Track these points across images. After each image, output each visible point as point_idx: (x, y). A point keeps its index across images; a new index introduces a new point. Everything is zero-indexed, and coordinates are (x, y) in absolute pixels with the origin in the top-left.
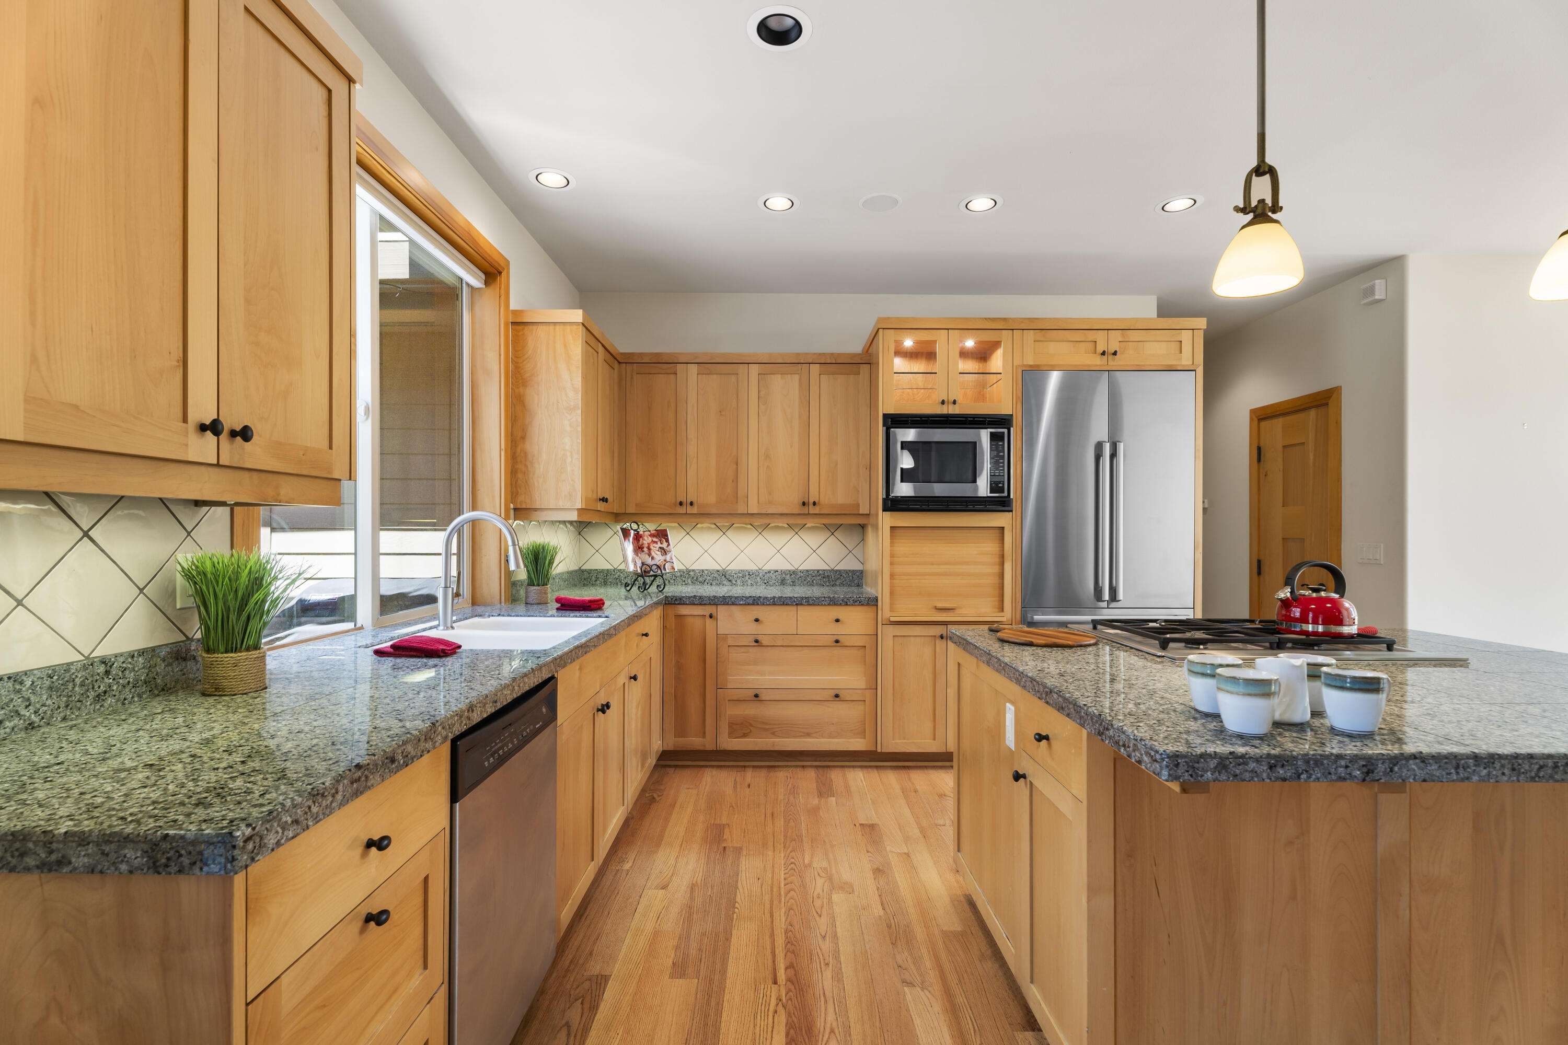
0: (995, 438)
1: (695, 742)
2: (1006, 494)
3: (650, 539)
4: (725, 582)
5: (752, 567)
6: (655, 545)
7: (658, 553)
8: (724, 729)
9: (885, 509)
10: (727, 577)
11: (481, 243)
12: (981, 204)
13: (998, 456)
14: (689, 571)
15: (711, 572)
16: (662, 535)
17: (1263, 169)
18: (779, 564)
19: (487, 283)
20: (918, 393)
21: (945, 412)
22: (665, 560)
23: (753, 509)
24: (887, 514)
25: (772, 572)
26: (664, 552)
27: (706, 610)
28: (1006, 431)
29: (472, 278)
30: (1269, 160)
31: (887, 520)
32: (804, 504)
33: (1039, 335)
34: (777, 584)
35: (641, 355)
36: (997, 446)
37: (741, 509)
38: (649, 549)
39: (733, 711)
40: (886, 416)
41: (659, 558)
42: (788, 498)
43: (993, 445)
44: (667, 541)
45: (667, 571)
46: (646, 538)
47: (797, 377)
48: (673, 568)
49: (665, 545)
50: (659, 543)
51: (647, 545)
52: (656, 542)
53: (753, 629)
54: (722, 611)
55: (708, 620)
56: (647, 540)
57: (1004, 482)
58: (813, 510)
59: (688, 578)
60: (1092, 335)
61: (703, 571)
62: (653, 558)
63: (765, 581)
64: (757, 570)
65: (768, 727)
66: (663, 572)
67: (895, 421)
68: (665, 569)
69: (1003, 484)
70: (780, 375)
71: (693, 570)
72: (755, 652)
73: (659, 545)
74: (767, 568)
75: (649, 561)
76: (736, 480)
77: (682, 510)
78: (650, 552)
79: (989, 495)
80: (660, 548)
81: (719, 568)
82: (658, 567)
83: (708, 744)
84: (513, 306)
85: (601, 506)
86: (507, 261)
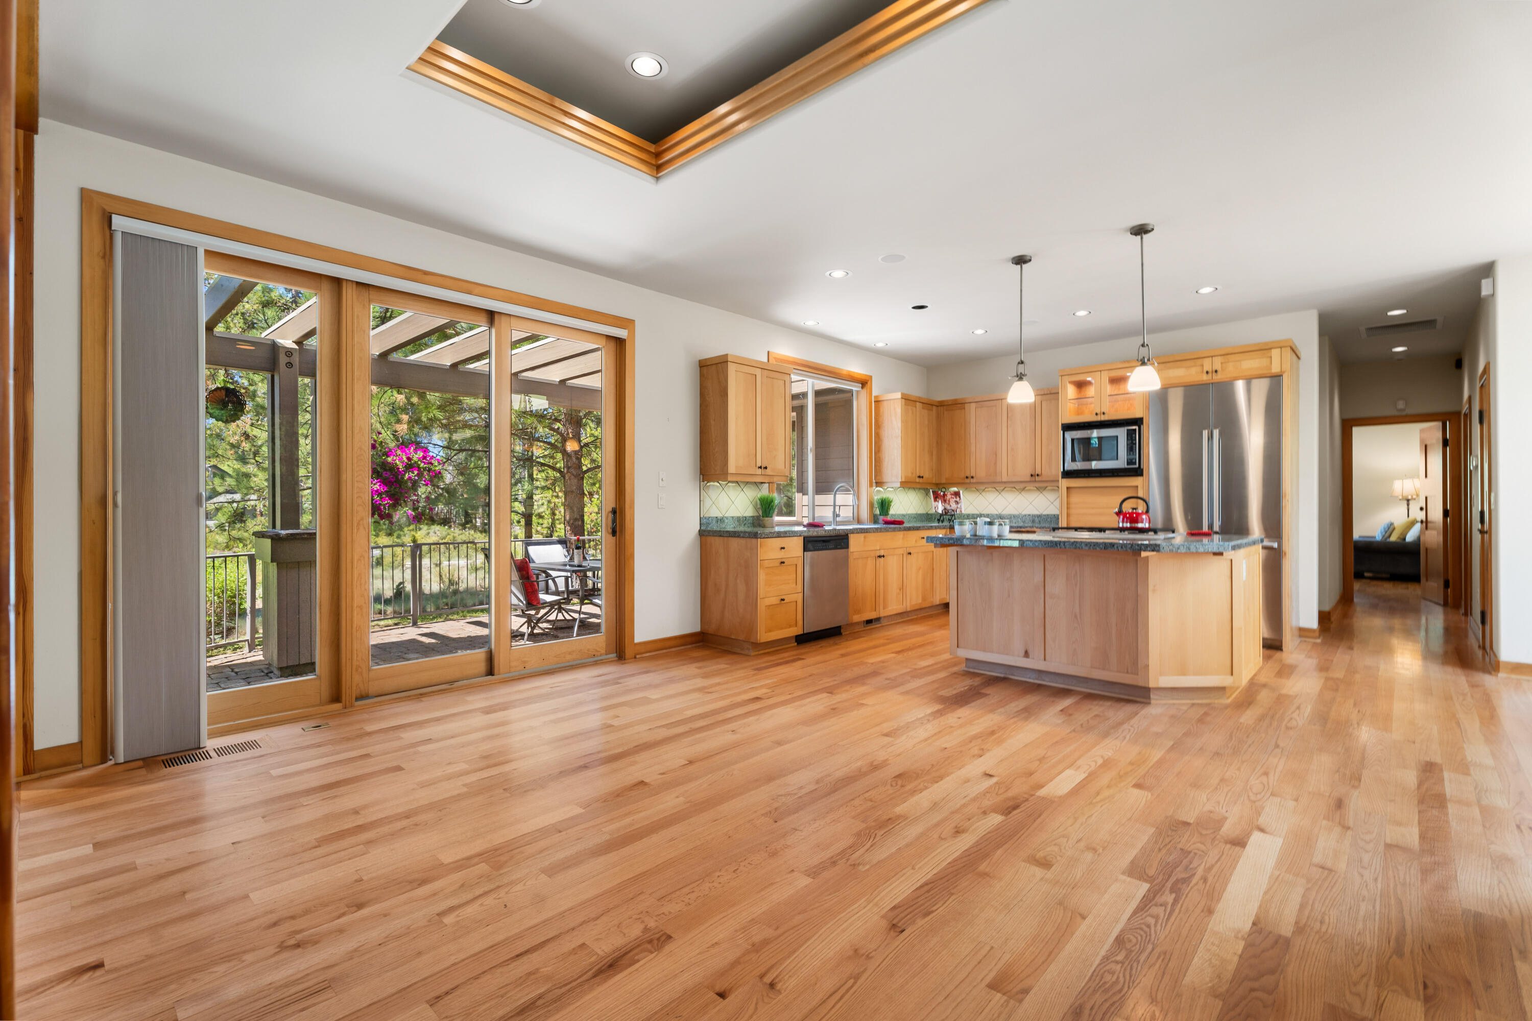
0: (1130, 434)
2: (1137, 466)
3: (950, 497)
5: (1015, 512)
6: (953, 500)
7: (954, 503)
11: (856, 376)
12: (1082, 313)
13: (1132, 444)
14: (979, 512)
16: (957, 494)
19: (862, 388)
22: (957, 508)
23: (1004, 479)
24: (1064, 480)
26: (957, 503)
28: (1136, 427)
29: (855, 388)
31: (1065, 483)
32: (1032, 475)
35: (947, 401)
36: (1132, 437)
37: (998, 479)
38: (949, 502)
40: (1065, 425)
41: (954, 506)
42: (1023, 472)
43: (1129, 437)
44: (960, 497)
45: (958, 513)
48: (961, 511)
49: (959, 500)
50: (955, 499)
51: (948, 500)
57: (1136, 458)
58: (1037, 480)
60: (1199, 362)
62: (950, 506)
67: (1067, 428)
68: (956, 512)
69: (1136, 460)
74: (1024, 513)
75: (948, 507)
76: (995, 464)
77: (968, 481)
79: (1126, 466)
82: (953, 511)
84: (874, 394)
85: (918, 480)
86: (871, 377)
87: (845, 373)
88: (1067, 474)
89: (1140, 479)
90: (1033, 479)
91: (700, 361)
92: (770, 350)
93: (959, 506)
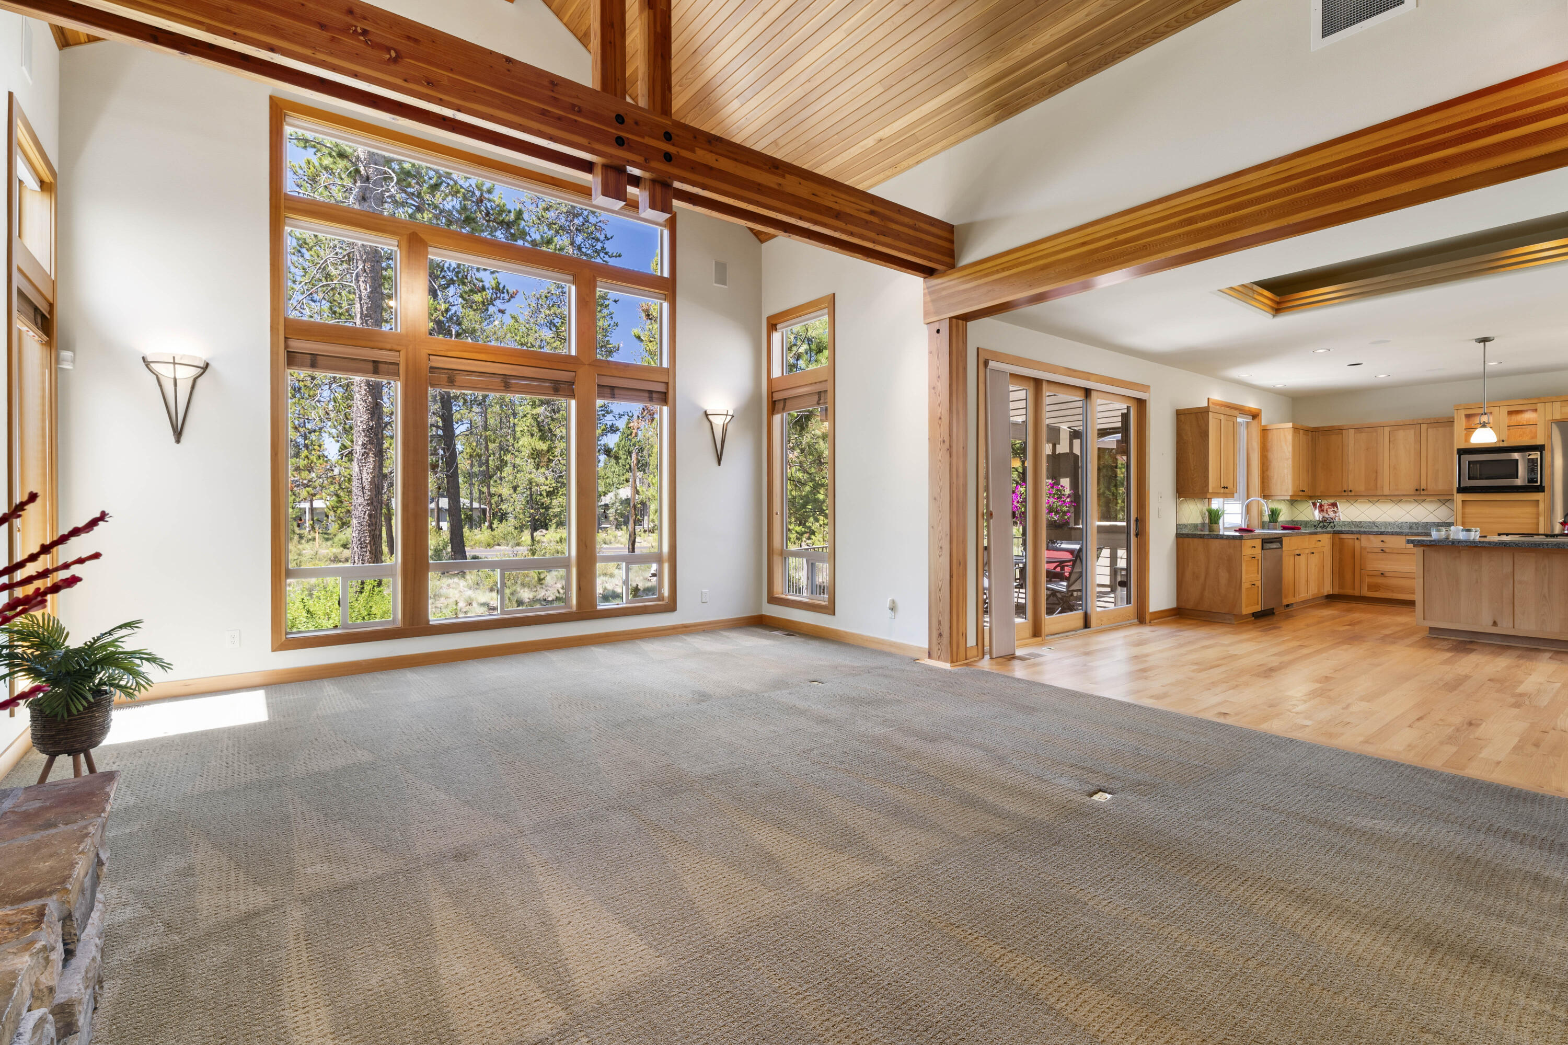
1: (1349, 592)
2: (1539, 484)
3: (1328, 506)
5: (1391, 520)
6: (1330, 509)
7: (1332, 512)
8: (1366, 588)
9: (1458, 492)
10: (1375, 523)
11: (1250, 409)
14: (1352, 522)
15: (1366, 522)
16: (1334, 505)
18: (1409, 519)
19: (1253, 419)
22: (1336, 516)
23: (1386, 492)
24: (1460, 495)
26: (1335, 512)
27: (1355, 536)
28: (1539, 452)
31: (1459, 497)
32: (1417, 490)
35: (1323, 427)
37: (1379, 493)
38: (1327, 511)
39: (1368, 580)
40: (1458, 449)
41: (1332, 515)
42: (1407, 486)
44: (1337, 507)
45: (1337, 520)
47: (1412, 432)
48: (1340, 519)
49: (1336, 509)
51: (1326, 509)
53: (1381, 545)
54: (1363, 537)
55: (1356, 541)
56: (1326, 507)
58: (1422, 493)
59: (1352, 525)
61: (1361, 522)
62: (1329, 515)
63: (1399, 526)
64: (1394, 522)
65: (1387, 588)
66: (1334, 521)
67: (1464, 451)
68: (1335, 519)
69: (1537, 478)
70: (1403, 430)
71: (1355, 522)
72: (1382, 555)
73: (1333, 509)
74: (1400, 521)
75: (1327, 516)
76: (1376, 479)
77: (1346, 494)
79: (1526, 484)
81: (1371, 521)
82: (1332, 519)
83: (1357, 593)
85: (1301, 493)
86: (1261, 410)
87: (1247, 409)
88: (1461, 490)
89: (1541, 494)
90: (1418, 493)
91: (1177, 410)
92: (1210, 397)
93: (1337, 514)
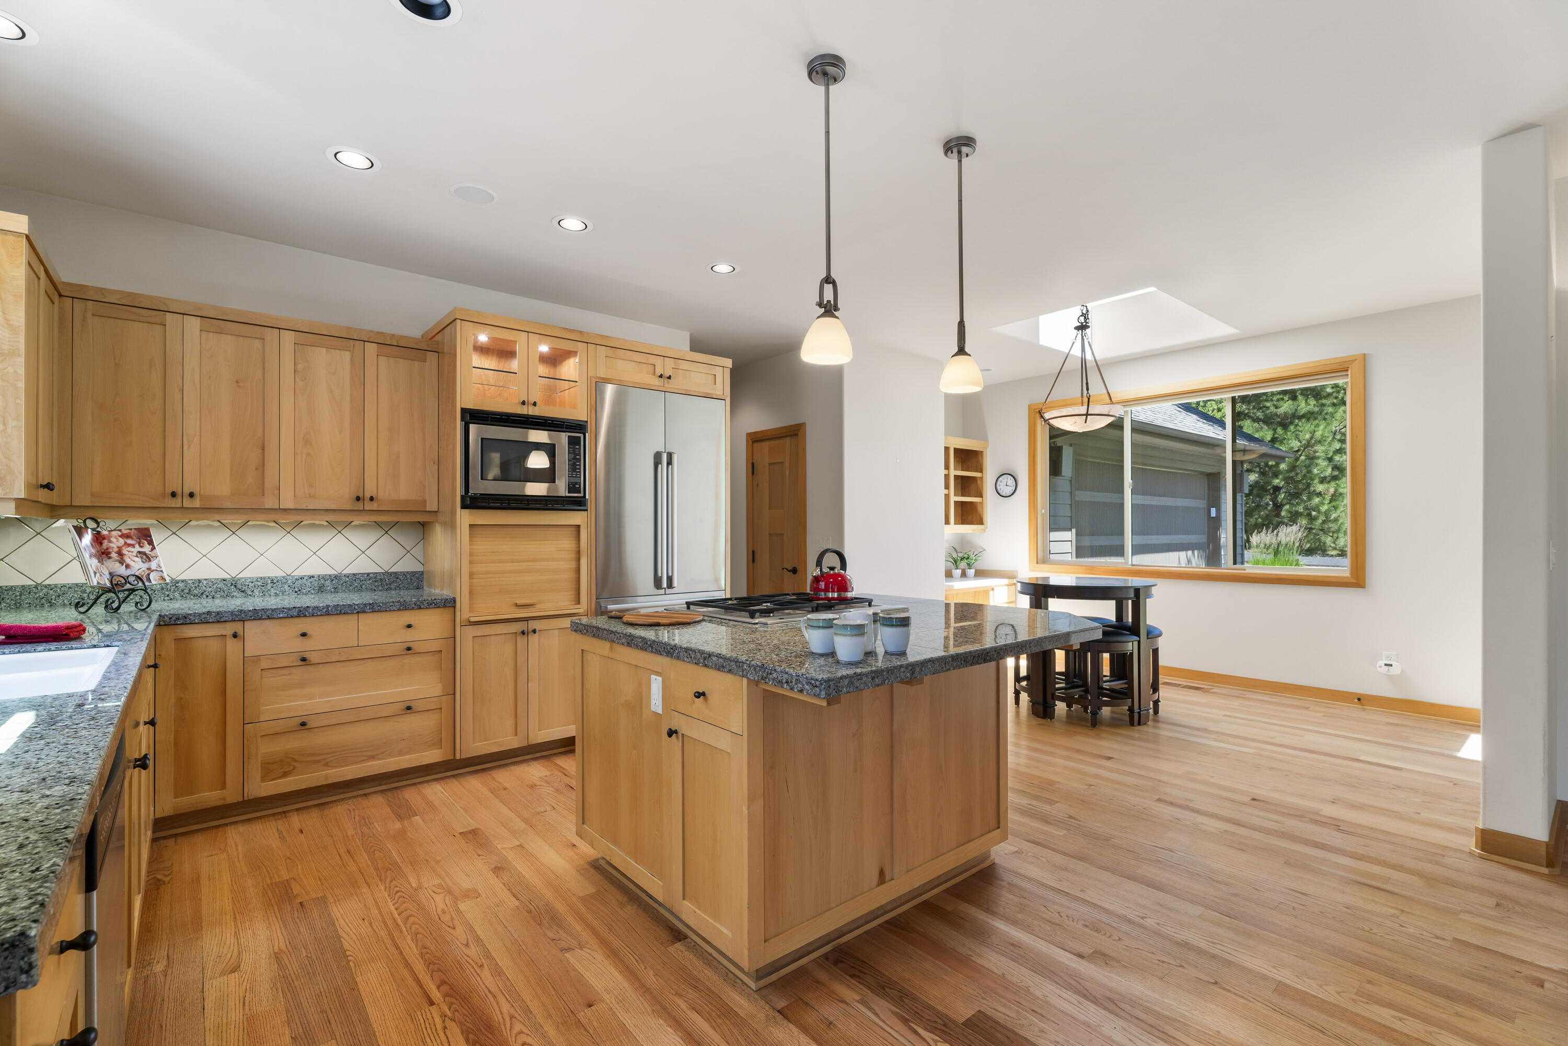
0: (573, 442)
1: (209, 797)
3: (122, 541)
4: (235, 594)
6: (130, 549)
7: (136, 559)
8: (255, 771)
9: (464, 506)
10: (239, 586)
12: (572, 224)
13: (575, 458)
15: (213, 582)
16: (144, 535)
17: (828, 280)
18: (316, 567)
20: (489, 390)
21: (525, 412)
22: (149, 569)
23: (287, 503)
24: (466, 512)
25: (306, 578)
26: (147, 558)
27: (229, 629)
28: (581, 435)
30: (833, 275)
31: (465, 518)
32: (358, 499)
33: (610, 352)
34: (313, 591)
36: (574, 449)
37: (270, 503)
38: (120, 554)
39: (267, 748)
40: (464, 411)
41: (138, 566)
42: (336, 491)
43: (571, 448)
44: (151, 543)
45: (154, 582)
46: (113, 540)
47: (347, 355)
48: (163, 579)
49: (147, 548)
50: (137, 546)
51: (116, 549)
52: (133, 546)
53: (300, 645)
54: (252, 629)
55: (231, 642)
56: (116, 543)
57: (580, 483)
58: (369, 506)
59: (174, 591)
60: (652, 359)
61: (200, 581)
62: (128, 566)
63: (297, 590)
64: (284, 577)
65: (319, 759)
66: (147, 584)
67: (473, 416)
68: (149, 580)
69: (580, 485)
70: (325, 349)
71: (183, 581)
72: (300, 674)
73: (137, 548)
74: (298, 573)
75: (122, 570)
76: (261, 467)
77: (176, 503)
78: (122, 559)
79: (568, 495)
80: (140, 552)
81: (226, 576)
82: (138, 578)
83: (231, 795)
85: (43, 496)
88: (472, 502)
90: (359, 506)
93: (153, 565)
